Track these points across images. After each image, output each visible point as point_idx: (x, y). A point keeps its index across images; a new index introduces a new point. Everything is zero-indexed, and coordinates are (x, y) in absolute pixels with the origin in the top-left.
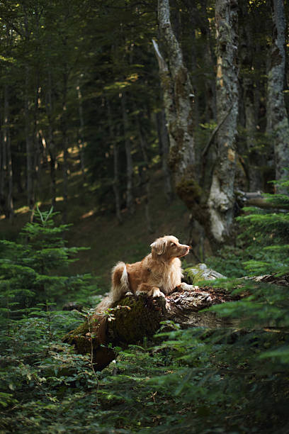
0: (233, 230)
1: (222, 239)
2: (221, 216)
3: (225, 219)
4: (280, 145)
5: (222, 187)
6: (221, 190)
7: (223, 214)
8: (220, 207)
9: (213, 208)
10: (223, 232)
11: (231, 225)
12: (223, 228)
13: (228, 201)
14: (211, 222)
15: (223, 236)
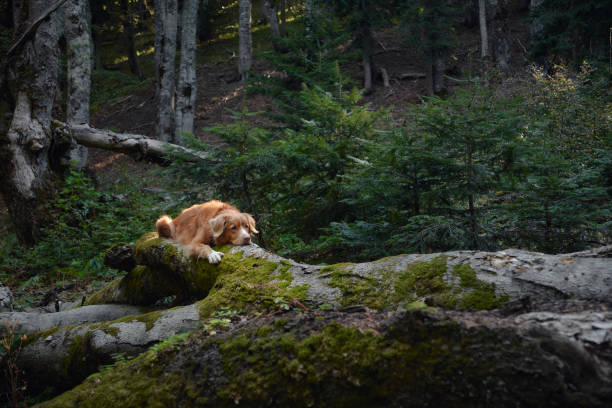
0: (49, 181)
1: (31, 194)
2: (31, 158)
3: (37, 163)
4: (77, 69)
5: (35, 112)
6: (33, 117)
7: (32, 154)
8: (30, 143)
9: (19, 143)
10: (33, 183)
11: (45, 172)
12: (33, 177)
13: (43, 136)
14: (13, 166)
15: (32, 189)
